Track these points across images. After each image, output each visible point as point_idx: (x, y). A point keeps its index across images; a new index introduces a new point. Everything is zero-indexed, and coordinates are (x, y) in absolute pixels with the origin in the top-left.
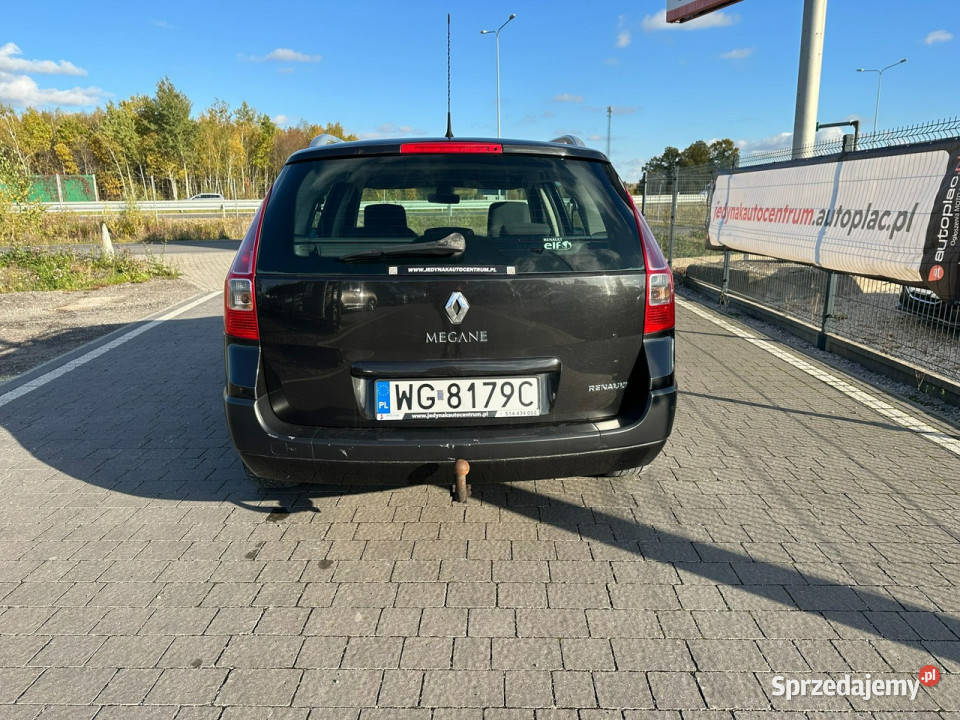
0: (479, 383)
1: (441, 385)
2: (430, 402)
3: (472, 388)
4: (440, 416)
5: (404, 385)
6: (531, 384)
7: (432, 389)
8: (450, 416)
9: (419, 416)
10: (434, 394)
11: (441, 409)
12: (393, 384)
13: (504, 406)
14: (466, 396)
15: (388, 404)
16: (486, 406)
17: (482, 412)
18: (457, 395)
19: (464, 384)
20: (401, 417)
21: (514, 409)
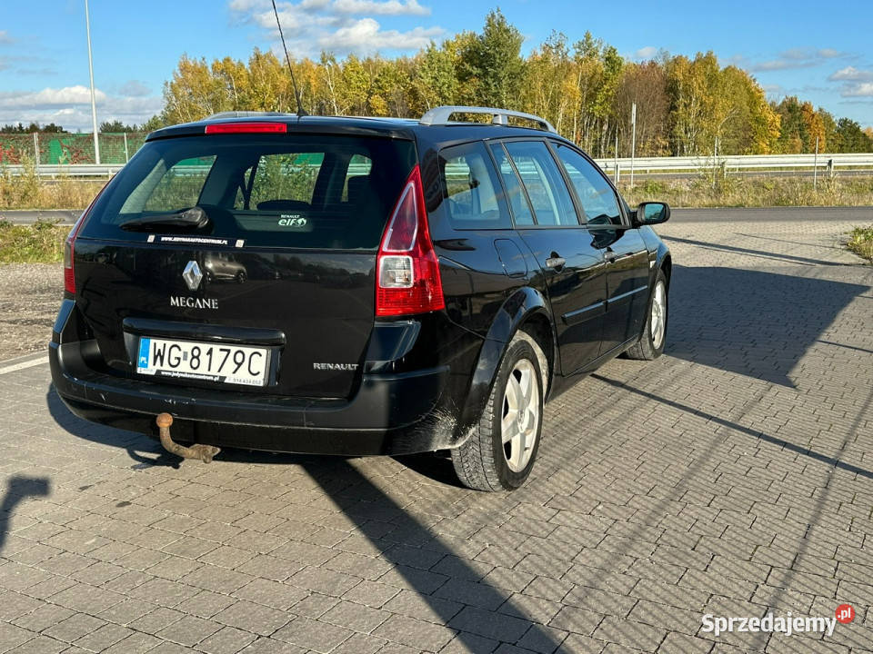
0: (216, 348)
1: (187, 346)
2: (177, 361)
3: (210, 352)
4: (182, 375)
5: (160, 343)
6: (260, 355)
7: (180, 350)
8: (189, 376)
9: (166, 373)
10: (180, 355)
11: (184, 369)
12: (152, 341)
13: (234, 372)
14: (204, 358)
15: (147, 360)
16: (219, 371)
17: (214, 377)
18: (197, 357)
19: (205, 347)
20: (153, 373)
21: (242, 377)
